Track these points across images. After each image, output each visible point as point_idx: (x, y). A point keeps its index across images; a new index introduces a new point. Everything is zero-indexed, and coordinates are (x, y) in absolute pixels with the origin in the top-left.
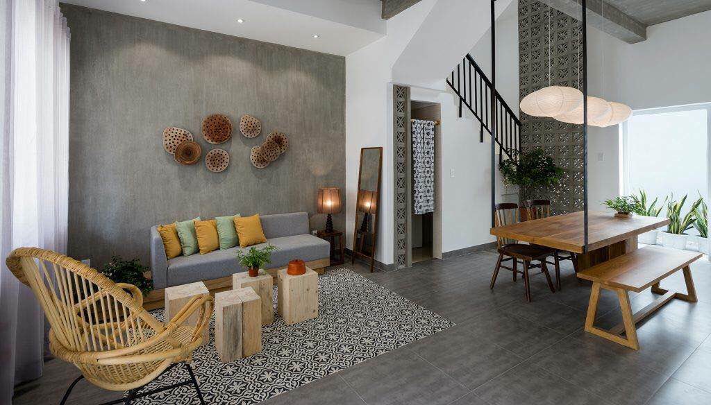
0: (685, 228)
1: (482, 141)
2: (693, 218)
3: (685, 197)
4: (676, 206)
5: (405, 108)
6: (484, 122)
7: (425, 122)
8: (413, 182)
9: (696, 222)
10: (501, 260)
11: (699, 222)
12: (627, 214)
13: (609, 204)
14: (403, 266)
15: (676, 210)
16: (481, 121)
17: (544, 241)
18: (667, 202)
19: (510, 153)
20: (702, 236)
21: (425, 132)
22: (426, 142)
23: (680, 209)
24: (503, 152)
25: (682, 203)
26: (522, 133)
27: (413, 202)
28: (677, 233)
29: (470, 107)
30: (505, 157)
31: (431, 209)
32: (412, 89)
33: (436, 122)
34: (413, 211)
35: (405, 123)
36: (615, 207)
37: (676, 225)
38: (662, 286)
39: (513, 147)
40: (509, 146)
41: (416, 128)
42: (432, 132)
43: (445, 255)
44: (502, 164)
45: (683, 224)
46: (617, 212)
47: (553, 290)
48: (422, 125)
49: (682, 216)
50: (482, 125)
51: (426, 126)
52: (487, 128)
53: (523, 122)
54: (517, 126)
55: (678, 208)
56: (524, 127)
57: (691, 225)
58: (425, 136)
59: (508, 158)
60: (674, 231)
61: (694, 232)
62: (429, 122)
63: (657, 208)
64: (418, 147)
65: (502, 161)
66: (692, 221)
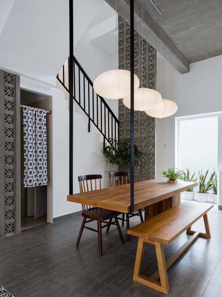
0: (207, 190)
1: (89, 131)
2: (211, 183)
3: (208, 171)
4: (203, 177)
5: (13, 94)
6: (91, 117)
7: (37, 109)
8: (23, 160)
9: (212, 186)
10: (85, 222)
11: (213, 185)
12: (174, 180)
13: (164, 174)
14: (12, 234)
15: (203, 179)
16: (89, 116)
17: (103, 204)
18: (199, 175)
19: (111, 143)
20: (215, 194)
21: (38, 119)
22: (38, 126)
23: (205, 178)
24: (106, 141)
25: (206, 175)
26: (120, 129)
27: (23, 177)
28: (203, 193)
29: (79, 104)
30: (108, 144)
31: (45, 183)
32: (22, 78)
33: (48, 112)
34: (22, 185)
35: (13, 107)
36: (168, 176)
37: (203, 188)
38: (192, 229)
39: (114, 138)
40: (110, 137)
41: (27, 113)
42: (44, 119)
43: (55, 220)
44: (105, 149)
45: (206, 187)
46: (168, 179)
47: (123, 242)
48: (34, 112)
49: (206, 183)
50: (90, 119)
51: (38, 113)
52: (93, 121)
53: (121, 121)
54: (117, 124)
55: (204, 177)
56: (121, 125)
57: (210, 188)
58: (38, 121)
59: (110, 145)
60: (202, 192)
61: (211, 191)
62: (40, 110)
63: (195, 178)
64: (29, 130)
65: (105, 147)
66: (210, 185)
